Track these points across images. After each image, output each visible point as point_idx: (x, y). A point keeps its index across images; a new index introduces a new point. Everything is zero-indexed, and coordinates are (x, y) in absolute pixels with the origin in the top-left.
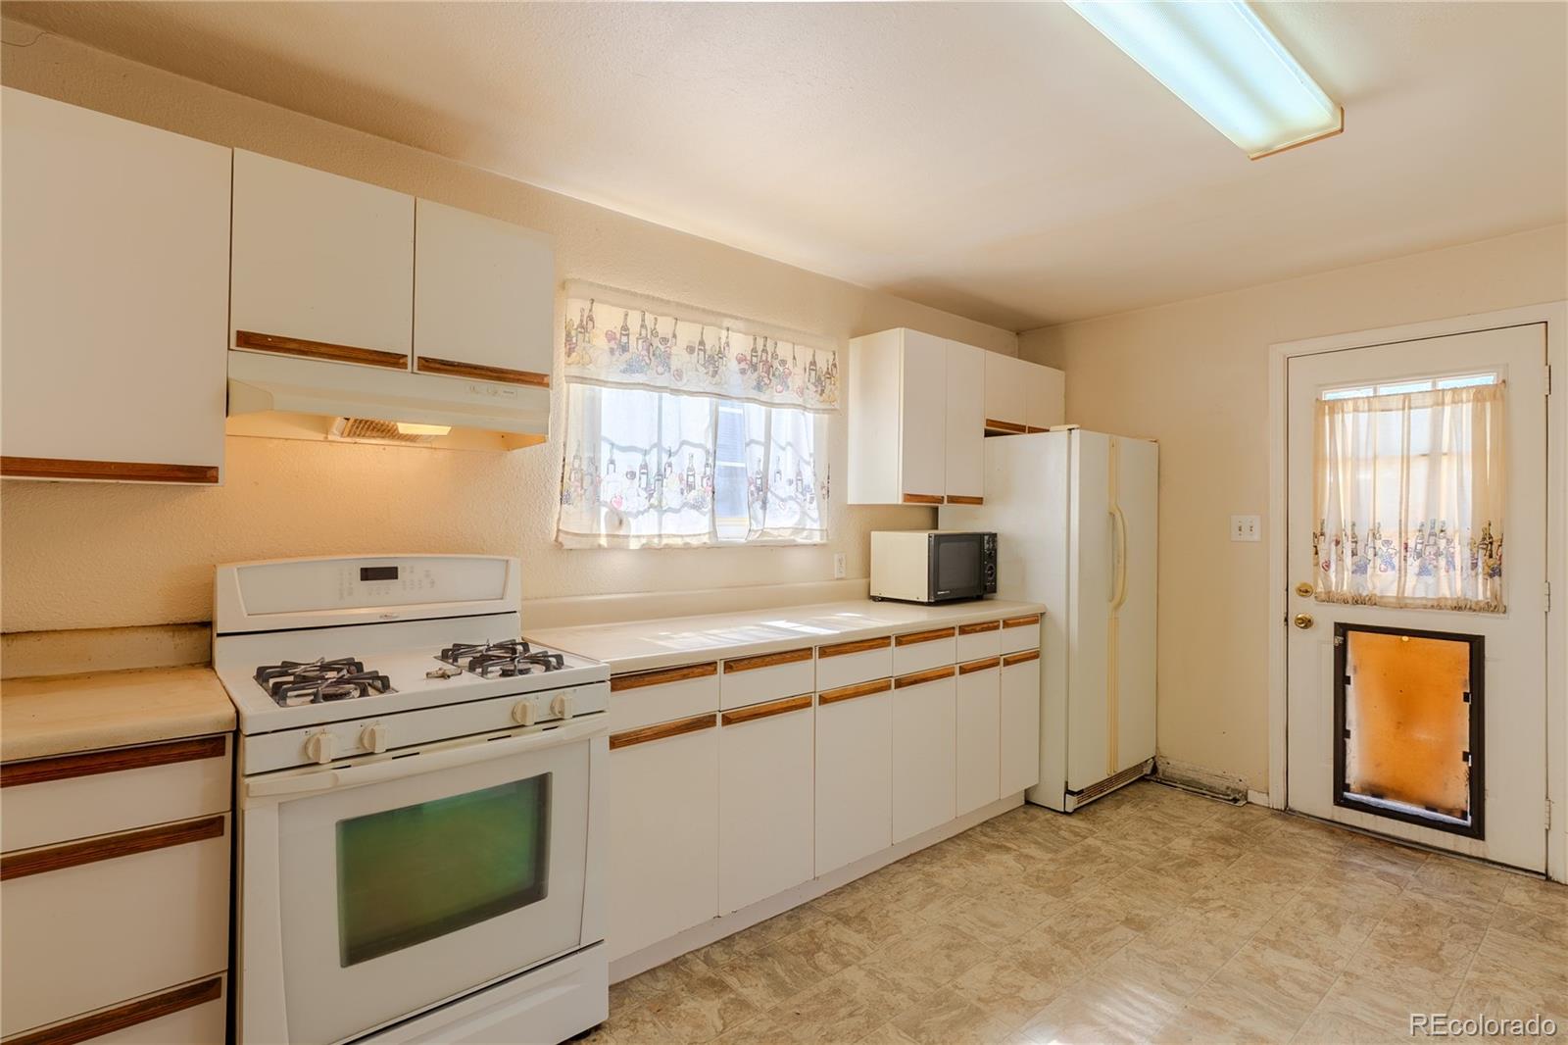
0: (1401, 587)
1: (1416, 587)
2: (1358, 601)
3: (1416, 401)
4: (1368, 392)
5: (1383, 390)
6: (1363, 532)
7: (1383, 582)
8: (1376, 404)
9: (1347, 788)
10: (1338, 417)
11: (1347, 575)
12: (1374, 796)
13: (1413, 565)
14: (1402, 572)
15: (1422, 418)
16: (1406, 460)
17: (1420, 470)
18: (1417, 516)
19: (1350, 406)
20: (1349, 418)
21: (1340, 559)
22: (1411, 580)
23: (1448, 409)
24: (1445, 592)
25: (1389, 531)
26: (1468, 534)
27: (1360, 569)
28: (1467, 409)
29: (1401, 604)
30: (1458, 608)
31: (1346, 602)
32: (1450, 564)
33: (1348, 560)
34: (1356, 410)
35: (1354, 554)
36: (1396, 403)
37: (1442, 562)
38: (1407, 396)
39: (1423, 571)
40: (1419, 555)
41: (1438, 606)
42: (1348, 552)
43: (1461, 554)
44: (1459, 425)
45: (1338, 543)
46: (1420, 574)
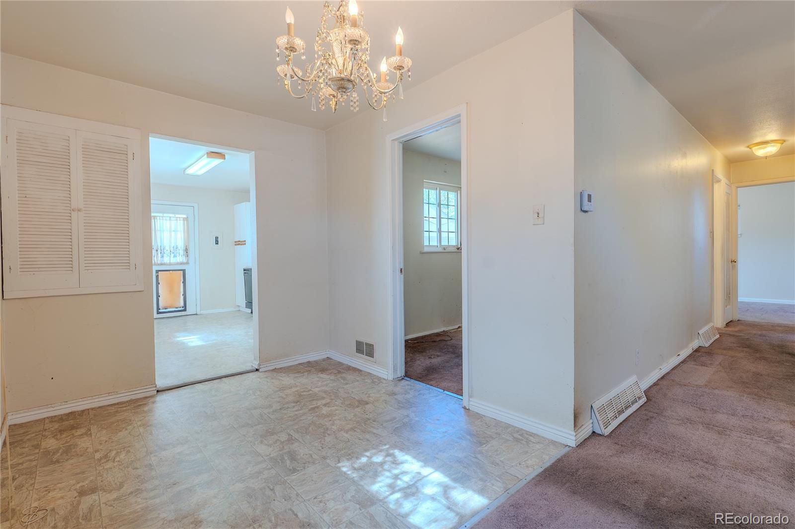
0: (170, 260)
1: (173, 260)
2: (162, 264)
3: (172, 218)
4: (161, 215)
5: (165, 215)
6: (162, 249)
7: (166, 260)
8: (164, 218)
9: (159, 309)
10: (156, 220)
11: (159, 258)
12: (166, 309)
13: (172, 255)
14: (170, 257)
15: (173, 223)
16: (170, 232)
17: (173, 234)
18: (173, 245)
19: (158, 218)
20: (158, 221)
21: (157, 254)
22: (172, 258)
23: (178, 221)
24: (179, 261)
25: (167, 248)
26: (182, 248)
27: (162, 257)
28: (182, 222)
29: (170, 264)
30: (181, 264)
31: (159, 265)
32: (179, 254)
33: (159, 255)
34: (160, 219)
35: (161, 253)
36: (168, 218)
37: (178, 254)
38: (170, 217)
39: (175, 256)
40: (173, 253)
41: (177, 264)
42: (159, 253)
43: (182, 252)
44: (180, 224)
45: (157, 251)
46: (174, 257)
